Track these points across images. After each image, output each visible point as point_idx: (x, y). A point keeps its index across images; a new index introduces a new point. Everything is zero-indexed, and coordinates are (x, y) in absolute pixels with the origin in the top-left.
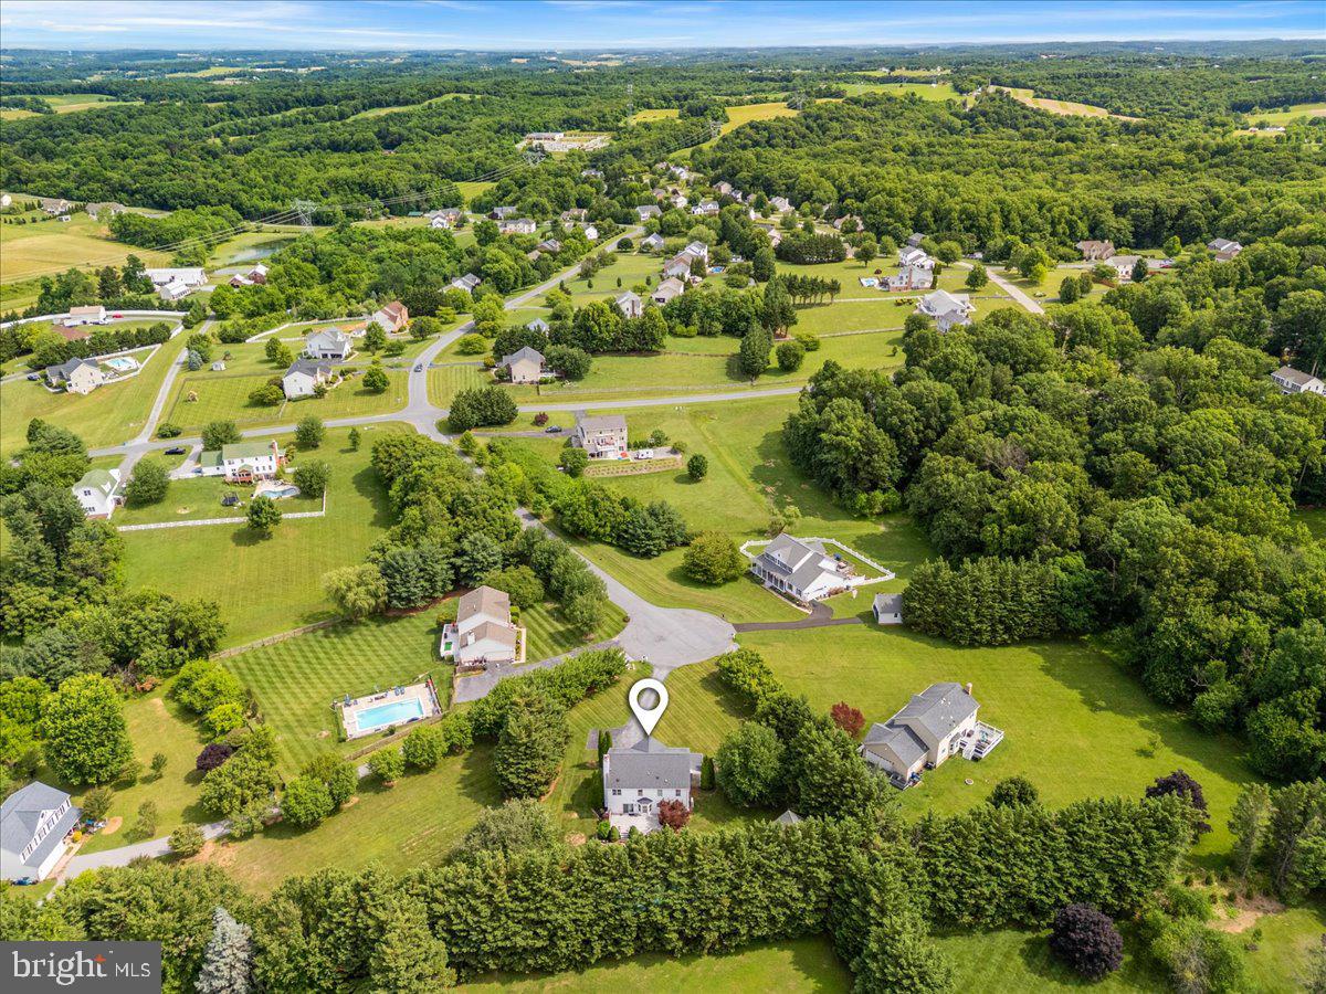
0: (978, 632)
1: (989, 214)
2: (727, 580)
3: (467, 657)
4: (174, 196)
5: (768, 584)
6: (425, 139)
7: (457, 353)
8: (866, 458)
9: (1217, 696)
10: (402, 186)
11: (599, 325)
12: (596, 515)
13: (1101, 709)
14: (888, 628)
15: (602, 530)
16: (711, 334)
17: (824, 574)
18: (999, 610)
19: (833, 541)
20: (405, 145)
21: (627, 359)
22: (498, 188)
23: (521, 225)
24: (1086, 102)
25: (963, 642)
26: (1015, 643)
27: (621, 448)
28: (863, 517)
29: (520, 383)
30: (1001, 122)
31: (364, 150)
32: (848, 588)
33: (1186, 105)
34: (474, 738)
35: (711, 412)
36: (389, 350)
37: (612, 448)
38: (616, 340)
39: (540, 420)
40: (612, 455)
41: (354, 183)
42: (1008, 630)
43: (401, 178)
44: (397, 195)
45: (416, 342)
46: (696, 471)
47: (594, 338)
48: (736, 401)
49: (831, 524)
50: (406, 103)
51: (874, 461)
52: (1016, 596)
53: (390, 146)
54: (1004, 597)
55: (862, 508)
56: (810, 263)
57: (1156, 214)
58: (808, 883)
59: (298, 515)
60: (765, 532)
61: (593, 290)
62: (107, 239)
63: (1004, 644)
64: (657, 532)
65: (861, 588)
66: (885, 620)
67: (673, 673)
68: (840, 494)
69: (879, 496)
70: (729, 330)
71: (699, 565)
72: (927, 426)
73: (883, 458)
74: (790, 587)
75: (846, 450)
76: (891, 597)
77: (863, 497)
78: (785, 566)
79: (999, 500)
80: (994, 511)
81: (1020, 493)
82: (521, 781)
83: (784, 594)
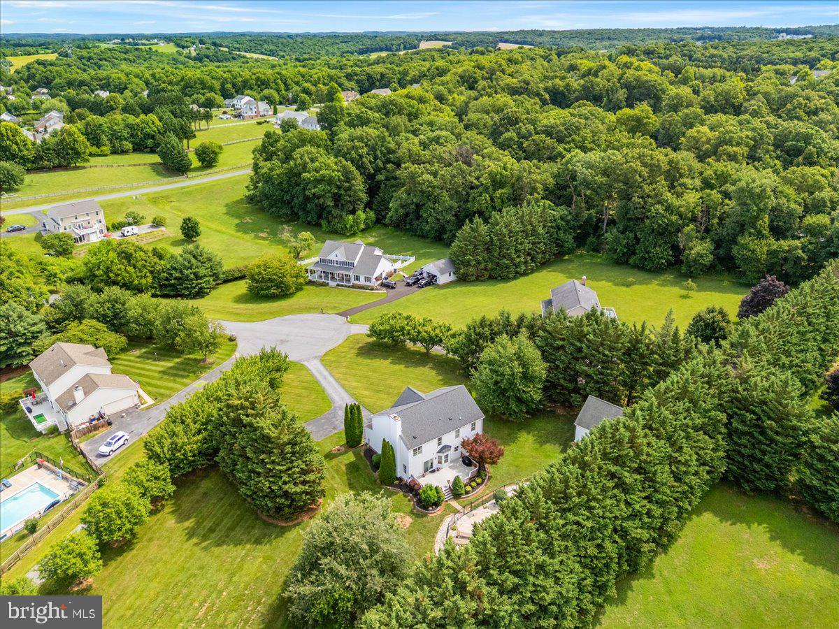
1: (275, 80)
5: (333, 284)
8: (347, 185)
9: (700, 249)
12: (135, 267)
13: (632, 284)
14: (447, 285)
15: (143, 281)
16: (124, 152)
17: (382, 259)
25: (511, 276)
27: (101, 231)
32: (395, 271)
34: (174, 481)
51: (353, 185)
52: (534, 231)
55: (352, 227)
58: (710, 429)
63: (533, 271)
64: (202, 271)
65: (403, 270)
66: (443, 279)
67: (324, 359)
68: (329, 222)
69: (361, 215)
70: (139, 148)
71: (271, 280)
72: (376, 158)
73: (359, 183)
74: (357, 278)
75: (330, 181)
76: (442, 263)
77: (351, 217)
78: (345, 263)
79: (478, 178)
80: (477, 187)
81: (493, 166)
82: (298, 489)
83: (353, 287)
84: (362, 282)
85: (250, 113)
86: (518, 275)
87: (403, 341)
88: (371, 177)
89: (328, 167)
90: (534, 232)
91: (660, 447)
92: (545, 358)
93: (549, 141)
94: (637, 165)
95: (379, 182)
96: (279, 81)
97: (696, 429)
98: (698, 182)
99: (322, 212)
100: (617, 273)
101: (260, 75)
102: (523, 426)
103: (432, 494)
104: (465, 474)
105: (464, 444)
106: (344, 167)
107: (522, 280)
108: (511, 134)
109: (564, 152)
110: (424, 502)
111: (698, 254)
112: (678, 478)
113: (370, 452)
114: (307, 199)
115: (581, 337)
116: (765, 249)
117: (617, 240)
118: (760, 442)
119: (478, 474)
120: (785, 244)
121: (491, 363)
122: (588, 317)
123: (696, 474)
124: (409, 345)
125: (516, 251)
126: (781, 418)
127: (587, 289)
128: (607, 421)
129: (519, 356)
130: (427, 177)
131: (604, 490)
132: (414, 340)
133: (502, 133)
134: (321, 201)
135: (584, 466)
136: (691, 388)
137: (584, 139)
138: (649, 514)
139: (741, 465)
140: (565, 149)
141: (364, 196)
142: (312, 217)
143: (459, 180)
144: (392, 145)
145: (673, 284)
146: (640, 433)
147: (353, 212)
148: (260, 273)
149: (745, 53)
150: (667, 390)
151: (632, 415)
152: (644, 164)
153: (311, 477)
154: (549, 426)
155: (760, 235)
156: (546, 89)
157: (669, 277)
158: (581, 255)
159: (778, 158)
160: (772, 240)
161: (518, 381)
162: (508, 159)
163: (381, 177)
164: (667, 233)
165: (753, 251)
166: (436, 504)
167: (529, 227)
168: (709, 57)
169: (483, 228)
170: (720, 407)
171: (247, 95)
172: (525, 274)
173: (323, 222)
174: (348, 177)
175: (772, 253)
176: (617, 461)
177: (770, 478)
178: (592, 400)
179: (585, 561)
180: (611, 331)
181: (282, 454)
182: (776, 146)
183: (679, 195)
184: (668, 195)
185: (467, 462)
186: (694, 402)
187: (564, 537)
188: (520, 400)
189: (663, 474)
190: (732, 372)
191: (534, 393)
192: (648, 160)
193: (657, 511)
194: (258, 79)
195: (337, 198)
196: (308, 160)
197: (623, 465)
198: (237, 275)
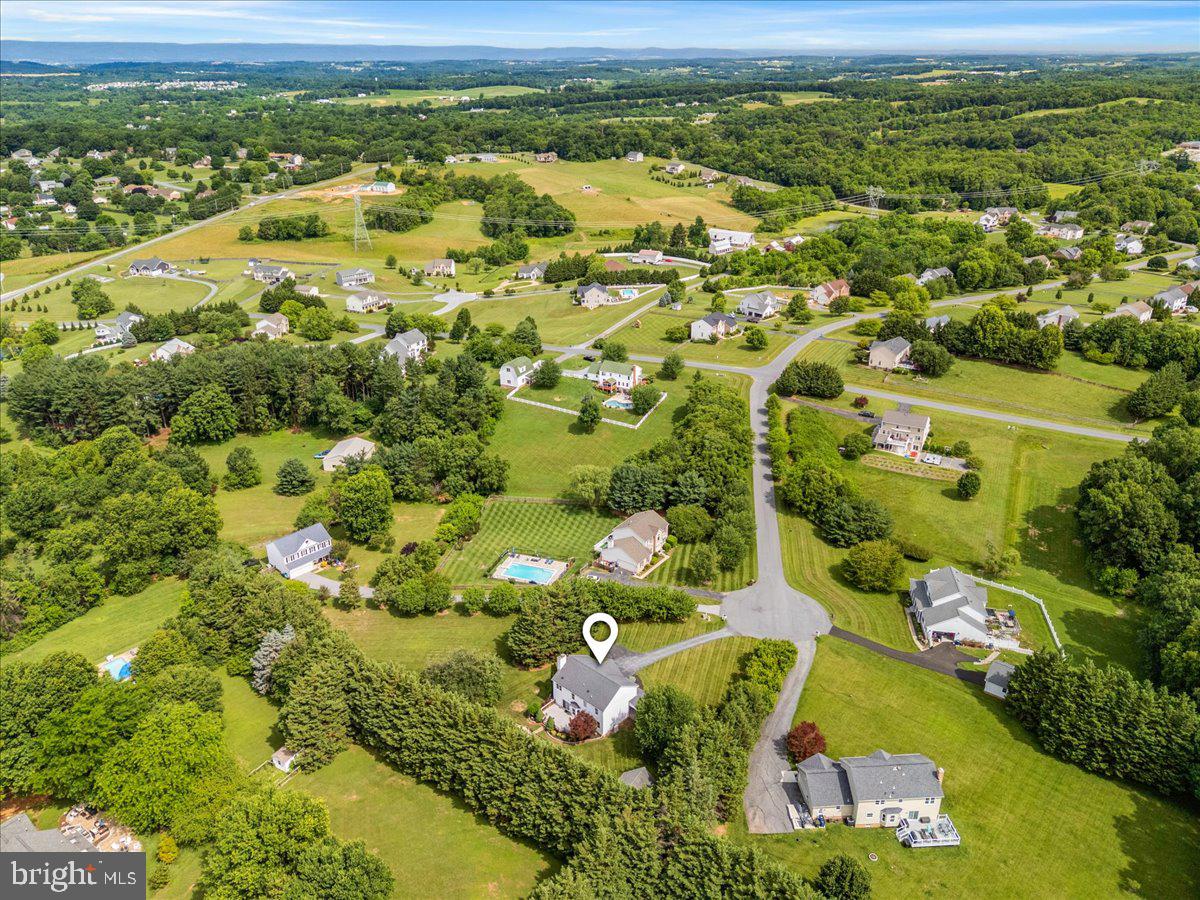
0: (1069, 744)
2: (873, 590)
3: (607, 557)
4: (796, 176)
5: (911, 609)
6: (1064, 140)
7: (851, 332)
10: (988, 182)
11: (985, 331)
14: (988, 699)
15: (806, 507)
17: (958, 619)
18: (1102, 731)
19: (1041, 602)
20: (1040, 146)
21: (1005, 370)
22: (1082, 193)
23: (1065, 230)
25: (1046, 747)
26: (1113, 778)
27: (916, 448)
28: (1104, 592)
29: (875, 368)
31: (997, 148)
32: (990, 646)
35: (1045, 441)
36: (798, 318)
37: (901, 443)
38: (1000, 350)
39: (860, 402)
40: (902, 450)
41: (946, 177)
42: (1110, 760)
43: (990, 176)
44: (981, 190)
45: (831, 316)
47: (976, 342)
48: (1085, 438)
49: (1061, 587)
50: (1075, 105)
52: (1131, 725)
53: (1024, 146)
54: (1114, 721)
55: (1108, 582)
59: (620, 423)
60: (982, 567)
61: (1060, 301)
62: (729, 205)
63: (1100, 773)
86: (1058, 755)
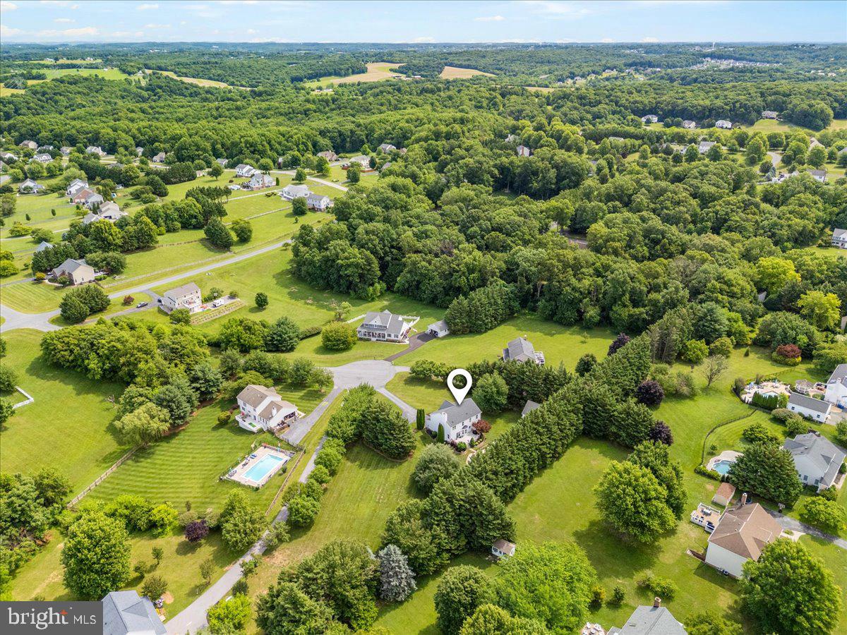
0: (487, 324)
3: (274, 424)
5: (374, 339)
8: (368, 268)
9: (592, 312)
11: (112, 235)
13: (554, 334)
14: (444, 338)
16: (175, 230)
17: (404, 323)
18: (492, 311)
24: (210, 79)
25: (483, 330)
26: (499, 325)
27: (200, 304)
28: (373, 300)
30: (172, 92)
32: (410, 328)
33: (269, 79)
37: (194, 305)
38: (126, 244)
39: (128, 301)
40: (197, 309)
42: (496, 319)
46: (261, 303)
49: (361, 307)
51: (372, 267)
54: (491, 304)
55: (372, 295)
56: (175, 183)
57: (340, 135)
58: (575, 411)
63: (496, 327)
65: (414, 327)
66: (442, 334)
67: (386, 387)
68: (355, 291)
69: (378, 286)
70: (186, 226)
71: (339, 340)
72: (384, 246)
73: (376, 265)
74: (389, 335)
75: (357, 266)
76: (440, 323)
77: (371, 288)
78: (381, 326)
79: (458, 265)
80: (457, 272)
81: (468, 259)
82: (408, 444)
83: (387, 341)
84: (393, 338)
85: (257, 186)
86: (487, 330)
87: (430, 376)
88: (381, 259)
89: (355, 257)
90: (496, 304)
91: (553, 419)
92: (507, 384)
93: (502, 236)
94: (555, 262)
95: (388, 262)
96: (265, 143)
97: (569, 411)
98: (591, 271)
99: (350, 286)
100: (547, 327)
101: (249, 138)
102: (499, 416)
103: (463, 445)
104: (475, 438)
105: (473, 425)
106: (366, 256)
107: (490, 332)
108: (475, 228)
109: (512, 244)
110: (459, 449)
111: (591, 316)
112: (561, 431)
113: (429, 431)
114: (340, 276)
115: (523, 373)
116: (627, 313)
117: (545, 307)
118: (596, 417)
119: (481, 437)
120: (637, 311)
121: (482, 387)
122: (526, 363)
123: (569, 429)
124: (434, 378)
125: (486, 316)
126: (603, 406)
127: (527, 342)
128: (533, 409)
129: (495, 384)
130: (424, 263)
131: (532, 434)
132: (437, 375)
133: (469, 228)
134: (351, 278)
135: (524, 425)
136: (567, 395)
137: (524, 234)
138: (549, 443)
139: (589, 426)
140: (512, 242)
141: (379, 273)
142: (343, 288)
143: (445, 267)
144: (395, 236)
145: (579, 333)
146: (545, 413)
147: (372, 285)
148: (332, 336)
149: (664, 98)
150: (557, 396)
151: (543, 407)
152: (559, 261)
153: (411, 440)
154: (510, 416)
155: (625, 306)
156: (495, 166)
157: (575, 328)
158: (524, 314)
159: (646, 245)
160: (631, 308)
161: (495, 395)
162: (477, 253)
163: (388, 258)
164: (574, 303)
165: (620, 315)
166: (464, 450)
167: (492, 300)
168: (633, 103)
169: (465, 302)
170: (580, 403)
171: (247, 164)
172: (491, 329)
173: (351, 292)
174: (369, 263)
175: (631, 316)
176: (537, 424)
177: (600, 431)
178: (529, 402)
179: (526, 458)
180: (537, 370)
181: (400, 431)
182: (645, 237)
183: (580, 280)
184: (573, 281)
185: (475, 433)
186: (568, 401)
187: (518, 449)
188: (496, 404)
189: (555, 429)
190: (587, 388)
191: (503, 400)
192: (562, 258)
193: (553, 443)
194: (246, 142)
195: (361, 276)
196: (339, 251)
197: (539, 425)
198: (308, 335)
